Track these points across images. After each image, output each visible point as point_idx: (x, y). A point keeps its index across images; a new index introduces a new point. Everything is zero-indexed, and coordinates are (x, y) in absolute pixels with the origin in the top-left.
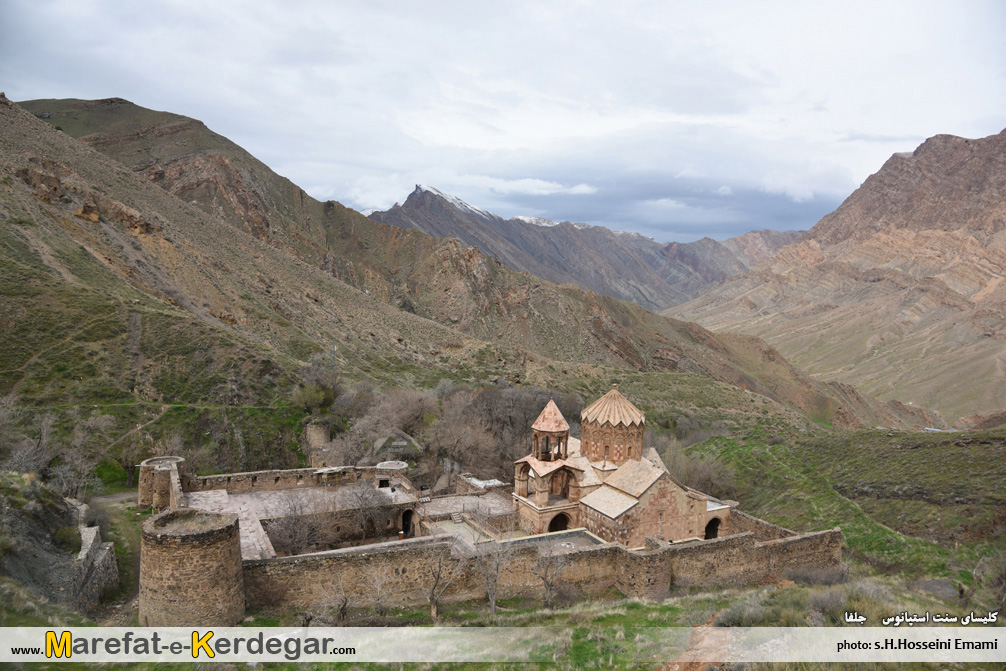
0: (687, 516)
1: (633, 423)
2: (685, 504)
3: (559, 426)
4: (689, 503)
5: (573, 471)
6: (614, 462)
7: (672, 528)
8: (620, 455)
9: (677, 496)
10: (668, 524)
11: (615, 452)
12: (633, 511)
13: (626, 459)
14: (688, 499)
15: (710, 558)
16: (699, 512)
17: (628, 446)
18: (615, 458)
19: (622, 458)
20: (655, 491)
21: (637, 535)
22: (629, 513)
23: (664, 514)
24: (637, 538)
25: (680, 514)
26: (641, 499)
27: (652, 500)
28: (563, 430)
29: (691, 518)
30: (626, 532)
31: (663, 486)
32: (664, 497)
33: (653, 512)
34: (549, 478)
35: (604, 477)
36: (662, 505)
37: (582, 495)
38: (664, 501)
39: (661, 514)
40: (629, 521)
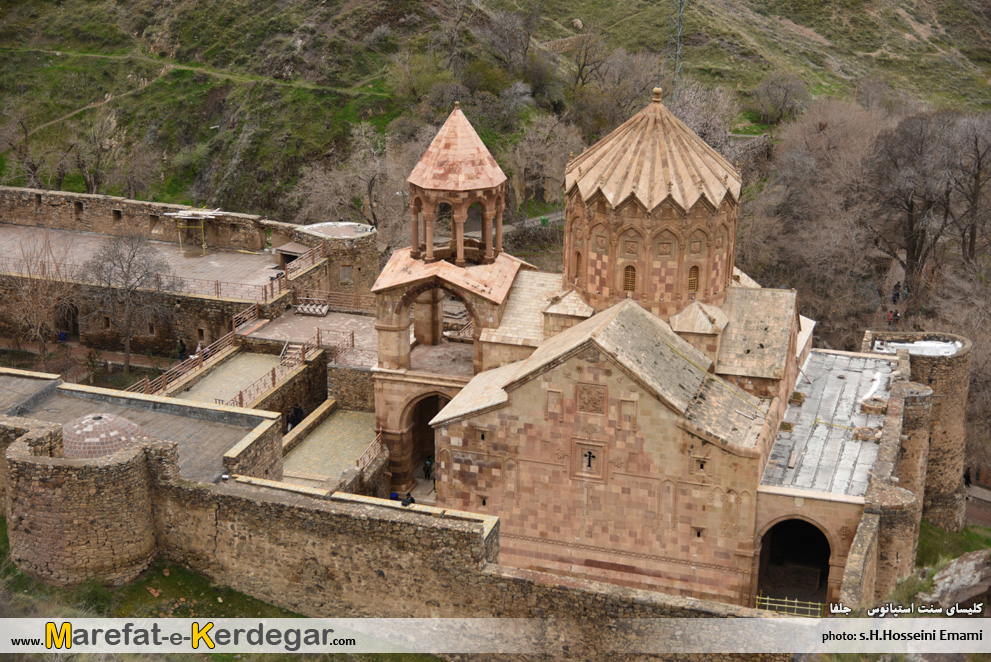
0: (681, 486)
1: (632, 199)
2: (672, 450)
3: (443, 177)
4: (685, 449)
5: (467, 297)
6: (587, 297)
7: (630, 504)
8: (603, 283)
9: (642, 420)
10: (616, 489)
11: (591, 271)
12: (494, 420)
13: (615, 297)
14: (680, 437)
15: (319, 549)
16: (725, 485)
17: (620, 261)
18: (592, 289)
19: (606, 291)
20: (562, 384)
21: (511, 486)
22: (483, 424)
23: (600, 457)
24: (511, 495)
25: (654, 472)
26: (518, 394)
27: (555, 409)
28: (451, 187)
29: (697, 494)
30: (474, 469)
31: (589, 377)
32: (599, 410)
33: (560, 442)
34: (398, 299)
35: (548, 333)
36: (590, 430)
37: (486, 365)
38: (595, 420)
39: (591, 456)
40: (482, 445)
